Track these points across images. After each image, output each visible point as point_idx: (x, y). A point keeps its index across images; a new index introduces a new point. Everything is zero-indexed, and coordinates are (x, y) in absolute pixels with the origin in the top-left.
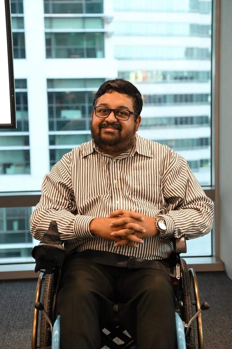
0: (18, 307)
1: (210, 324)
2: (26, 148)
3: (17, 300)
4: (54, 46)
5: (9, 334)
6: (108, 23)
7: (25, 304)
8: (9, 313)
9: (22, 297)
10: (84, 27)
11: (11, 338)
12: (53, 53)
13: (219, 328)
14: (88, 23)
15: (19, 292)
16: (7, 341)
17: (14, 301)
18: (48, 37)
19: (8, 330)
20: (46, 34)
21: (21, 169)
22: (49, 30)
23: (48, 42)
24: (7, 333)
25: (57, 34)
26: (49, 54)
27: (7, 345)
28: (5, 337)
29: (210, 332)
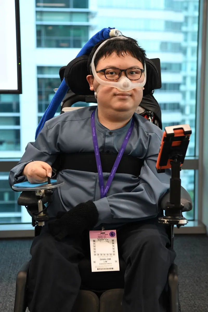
0: (18, 261)
1: (197, 280)
2: (16, 127)
3: (17, 255)
4: (43, 37)
5: (11, 286)
6: (93, 17)
7: (24, 259)
8: (10, 267)
9: (21, 253)
10: (71, 20)
11: (13, 289)
12: (43, 43)
13: (205, 283)
14: (75, 17)
15: (18, 249)
16: (10, 291)
17: (14, 257)
18: (39, 28)
19: (10, 282)
20: (37, 26)
21: (12, 146)
22: (39, 23)
23: (39, 33)
24: (10, 284)
25: (46, 26)
26: (39, 44)
27: (10, 295)
28: (7, 288)
29: (197, 287)
